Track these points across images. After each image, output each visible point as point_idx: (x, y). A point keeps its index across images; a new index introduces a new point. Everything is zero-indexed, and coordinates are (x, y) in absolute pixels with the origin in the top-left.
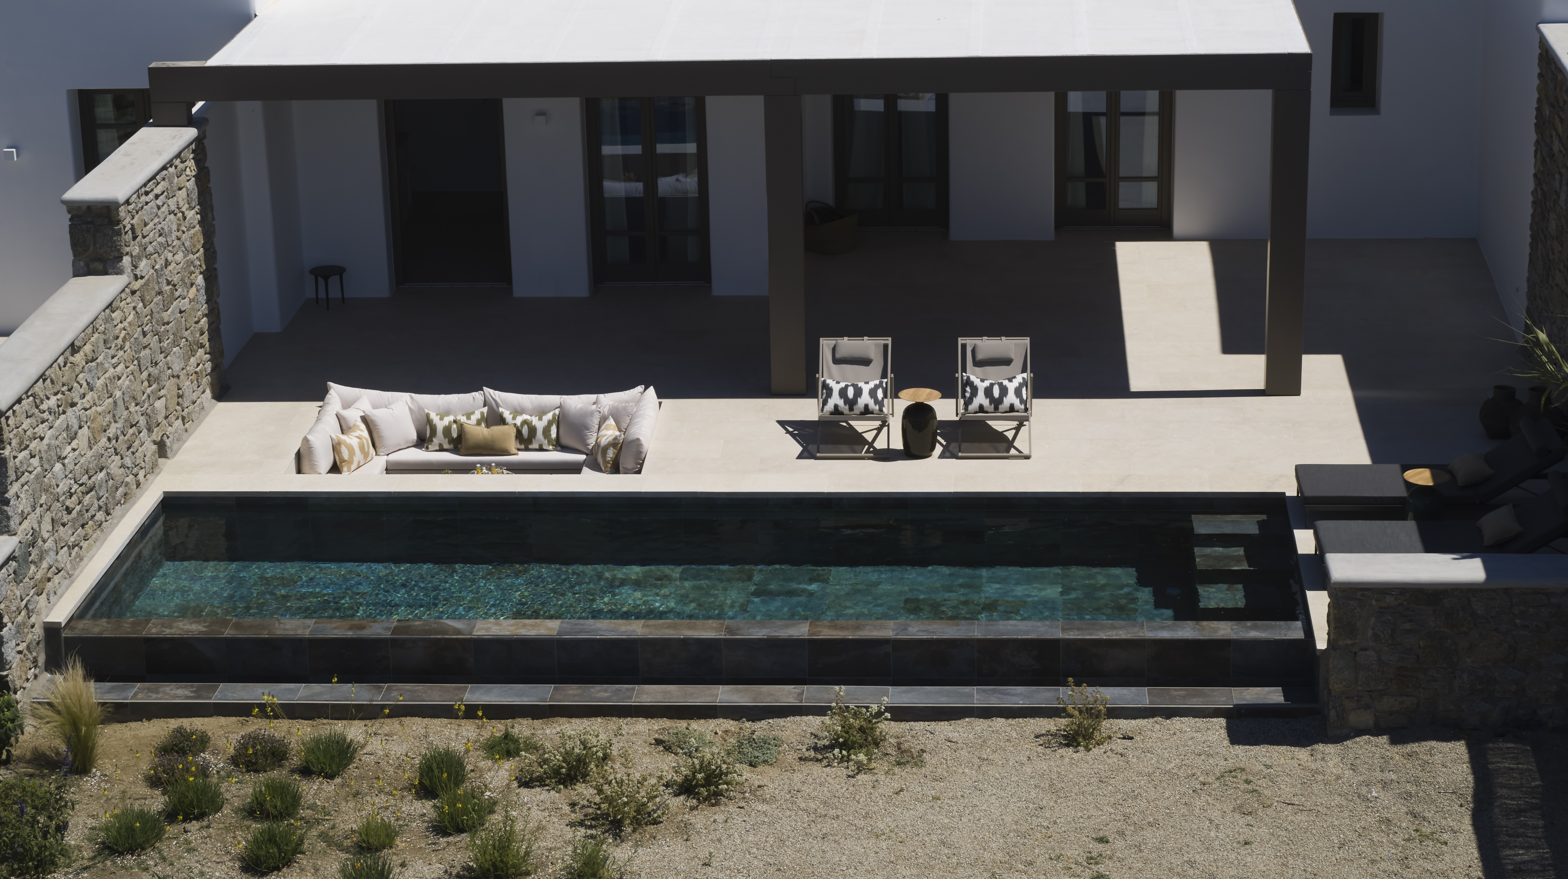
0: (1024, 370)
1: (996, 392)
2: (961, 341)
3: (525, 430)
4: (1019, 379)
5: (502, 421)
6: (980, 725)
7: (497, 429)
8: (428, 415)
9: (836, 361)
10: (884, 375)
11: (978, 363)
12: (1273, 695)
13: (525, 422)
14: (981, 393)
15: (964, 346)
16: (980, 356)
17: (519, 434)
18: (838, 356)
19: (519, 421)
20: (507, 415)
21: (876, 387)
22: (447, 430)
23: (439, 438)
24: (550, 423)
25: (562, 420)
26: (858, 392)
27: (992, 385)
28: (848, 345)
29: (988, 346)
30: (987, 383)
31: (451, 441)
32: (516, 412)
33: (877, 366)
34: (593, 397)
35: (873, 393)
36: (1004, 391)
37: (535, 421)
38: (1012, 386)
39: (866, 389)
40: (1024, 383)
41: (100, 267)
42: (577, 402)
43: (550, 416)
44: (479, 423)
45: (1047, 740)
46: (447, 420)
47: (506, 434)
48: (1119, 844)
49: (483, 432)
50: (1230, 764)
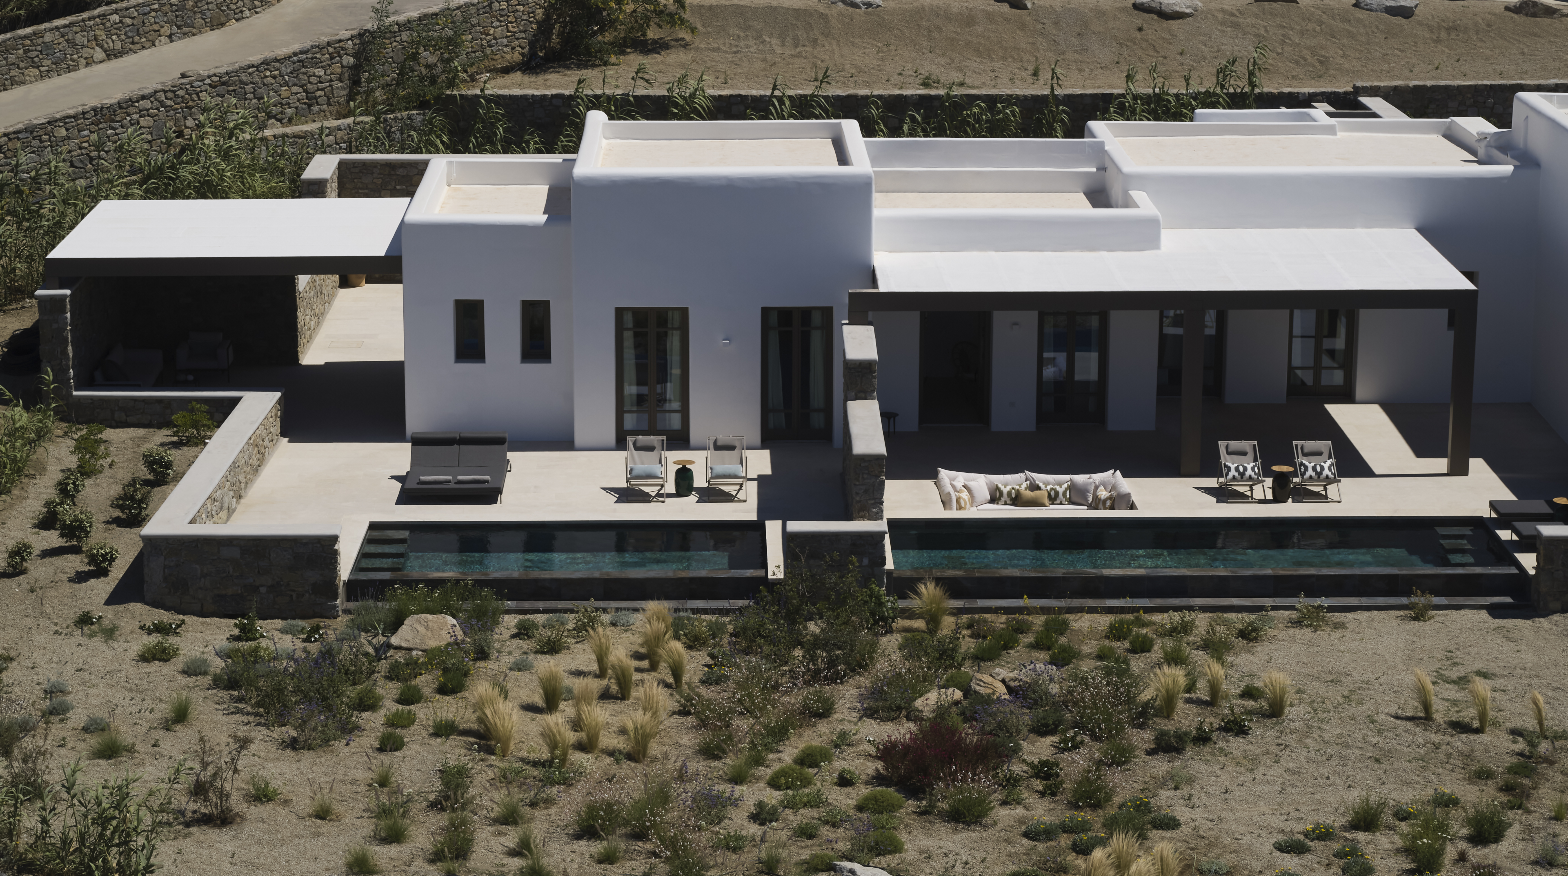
0: (1330, 458)
1: (1318, 469)
2: (1294, 443)
3: (1053, 493)
4: (1329, 462)
5: (1039, 488)
6: (1366, 614)
7: (1038, 492)
8: (997, 486)
9: (1229, 453)
10: (1255, 460)
11: (1305, 455)
12: (1508, 600)
13: (1052, 489)
14: (1310, 470)
15: (1296, 446)
16: (1306, 451)
17: (1049, 495)
18: (1230, 450)
19: (1049, 488)
20: (1041, 485)
21: (1254, 466)
22: (1009, 493)
23: (1005, 498)
24: (1066, 489)
25: (1072, 487)
26: (1245, 469)
27: (1315, 465)
28: (1234, 445)
29: (1310, 445)
30: (1313, 464)
31: (1012, 499)
32: (1046, 484)
33: (1251, 455)
34: (1088, 476)
35: (1253, 469)
36: (1322, 468)
37: (1058, 488)
38: (1326, 466)
39: (1249, 467)
40: (1332, 464)
41: (863, 395)
42: (1080, 479)
43: (1066, 485)
44: (1026, 489)
45: (1403, 618)
46: (1009, 488)
47: (1042, 495)
48: (1458, 653)
49: (1029, 494)
50: (1496, 625)
